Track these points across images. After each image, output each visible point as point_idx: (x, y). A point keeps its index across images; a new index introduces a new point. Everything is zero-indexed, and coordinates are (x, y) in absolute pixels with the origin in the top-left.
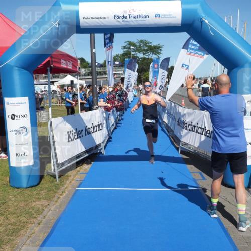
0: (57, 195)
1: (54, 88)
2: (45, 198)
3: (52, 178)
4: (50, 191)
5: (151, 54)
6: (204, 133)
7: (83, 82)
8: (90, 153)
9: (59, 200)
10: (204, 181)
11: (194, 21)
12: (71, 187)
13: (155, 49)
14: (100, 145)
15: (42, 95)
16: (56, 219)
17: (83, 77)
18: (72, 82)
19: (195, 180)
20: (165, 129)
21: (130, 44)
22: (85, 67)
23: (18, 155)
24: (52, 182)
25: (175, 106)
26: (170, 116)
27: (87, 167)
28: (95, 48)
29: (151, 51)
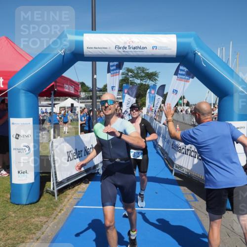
0: (55, 212)
1: (56, 110)
2: (44, 215)
3: (51, 196)
4: (49, 208)
5: (148, 80)
6: (197, 156)
7: (83, 105)
8: (88, 173)
9: (57, 217)
10: (196, 202)
11: (187, 54)
12: (69, 205)
13: (152, 76)
14: (97, 165)
15: (43, 116)
16: (54, 234)
17: (83, 101)
18: (72, 105)
19: (187, 201)
20: (160, 152)
21: (129, 70)
22: (85, 91)
23: (20, 172)
24: (51, 200)
26: (165, 140)
27: (84, 186)
28: (96, 74)
29: (148, 78)
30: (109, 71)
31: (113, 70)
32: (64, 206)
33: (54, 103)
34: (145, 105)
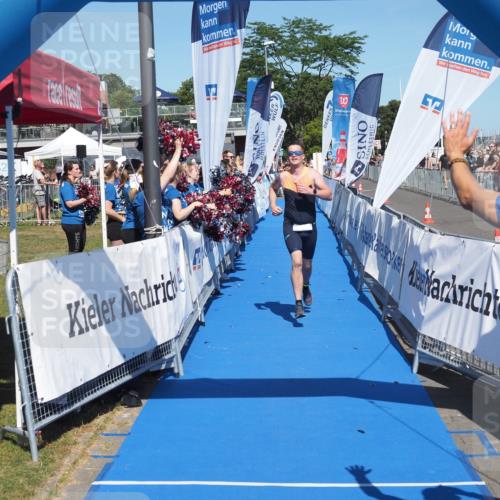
1: (25, 167)
3: (17, 449)
4: (12, 489)
5: (329, 62)
6: (491, 309)
7: (115, 150)
8: (137, 373)
10: (492, 458)
12: (77, 479)
14: (167, 346)
17: (117, 136)
18: (81, 150)
19: (462, 457)
20: (370, 296)
21: (263, 30)
22: (121, 105)
24: (19, 461)
25: (402, 226)
26: (385, 258)
27: (126, 415)
28: (153, 47)
29: (328, 55)
30: (196, 34)
31: (210, 30)
32: (61, 481)
33: (15, 145)
34: (320, 144)
